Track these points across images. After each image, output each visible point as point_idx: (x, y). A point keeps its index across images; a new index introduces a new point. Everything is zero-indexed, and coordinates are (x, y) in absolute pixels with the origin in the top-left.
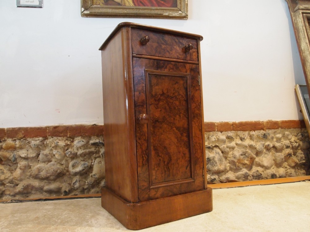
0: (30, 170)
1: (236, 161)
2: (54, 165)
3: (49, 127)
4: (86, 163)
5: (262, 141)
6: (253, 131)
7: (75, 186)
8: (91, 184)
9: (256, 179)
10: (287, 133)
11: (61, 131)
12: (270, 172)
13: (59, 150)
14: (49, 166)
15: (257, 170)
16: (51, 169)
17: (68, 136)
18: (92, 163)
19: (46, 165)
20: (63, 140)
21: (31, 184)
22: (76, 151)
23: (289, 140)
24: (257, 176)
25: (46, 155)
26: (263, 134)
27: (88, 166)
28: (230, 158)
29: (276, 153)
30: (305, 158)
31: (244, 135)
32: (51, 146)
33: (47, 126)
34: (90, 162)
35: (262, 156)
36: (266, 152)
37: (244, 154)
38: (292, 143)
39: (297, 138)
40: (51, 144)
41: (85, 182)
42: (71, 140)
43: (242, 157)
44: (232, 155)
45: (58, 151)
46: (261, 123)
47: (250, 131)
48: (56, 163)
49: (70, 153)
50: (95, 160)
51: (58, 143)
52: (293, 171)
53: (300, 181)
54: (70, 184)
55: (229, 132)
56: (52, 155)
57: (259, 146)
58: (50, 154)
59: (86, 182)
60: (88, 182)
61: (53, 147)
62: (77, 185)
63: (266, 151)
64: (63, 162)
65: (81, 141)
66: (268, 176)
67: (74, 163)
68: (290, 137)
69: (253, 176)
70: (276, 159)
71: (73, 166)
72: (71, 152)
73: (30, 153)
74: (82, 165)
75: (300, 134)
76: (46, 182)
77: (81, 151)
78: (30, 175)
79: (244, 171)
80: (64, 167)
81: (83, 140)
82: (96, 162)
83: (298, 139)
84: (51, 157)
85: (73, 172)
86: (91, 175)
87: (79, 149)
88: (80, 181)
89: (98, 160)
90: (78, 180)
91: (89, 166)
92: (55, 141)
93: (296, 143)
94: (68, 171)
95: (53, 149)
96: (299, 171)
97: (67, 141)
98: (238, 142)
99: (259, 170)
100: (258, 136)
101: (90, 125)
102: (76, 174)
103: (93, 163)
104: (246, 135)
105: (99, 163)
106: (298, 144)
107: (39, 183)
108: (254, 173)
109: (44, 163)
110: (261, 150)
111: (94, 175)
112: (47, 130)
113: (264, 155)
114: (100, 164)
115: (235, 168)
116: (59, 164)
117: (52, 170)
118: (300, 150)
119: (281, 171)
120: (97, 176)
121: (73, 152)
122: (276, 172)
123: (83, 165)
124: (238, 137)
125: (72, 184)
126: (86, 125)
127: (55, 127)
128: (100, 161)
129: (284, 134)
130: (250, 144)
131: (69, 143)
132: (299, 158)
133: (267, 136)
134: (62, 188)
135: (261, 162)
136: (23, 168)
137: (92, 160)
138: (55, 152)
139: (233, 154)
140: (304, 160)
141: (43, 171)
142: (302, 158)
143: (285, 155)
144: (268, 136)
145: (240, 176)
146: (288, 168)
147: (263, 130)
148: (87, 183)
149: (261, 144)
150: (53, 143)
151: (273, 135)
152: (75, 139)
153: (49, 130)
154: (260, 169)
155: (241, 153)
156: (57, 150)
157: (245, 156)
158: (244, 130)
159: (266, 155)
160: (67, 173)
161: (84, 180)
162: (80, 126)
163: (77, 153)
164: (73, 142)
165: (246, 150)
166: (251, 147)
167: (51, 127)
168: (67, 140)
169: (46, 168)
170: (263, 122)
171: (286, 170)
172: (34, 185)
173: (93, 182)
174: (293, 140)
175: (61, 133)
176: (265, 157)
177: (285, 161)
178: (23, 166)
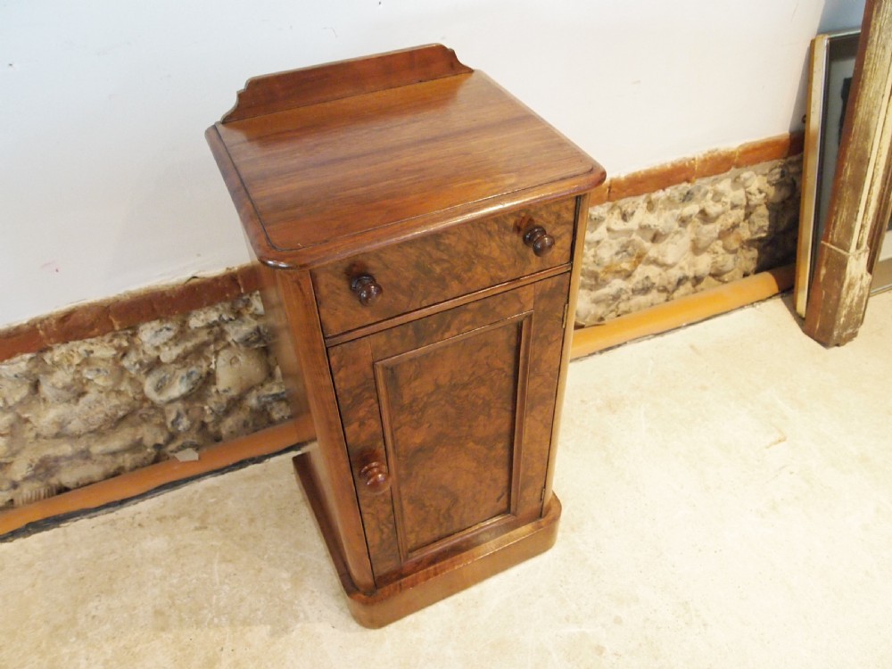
0: (29, 426)
1: (599, 270)
2: (99, 402)
3: (42, 321)
4: (193, 369)
5: (677, 208)
6: (661, 191)
7: (181, 428)
8: (222, 410)
9: (639, 293)
10: (746, 174)
11: (88, 324)
12: (675, 276)
13: (102, 365)
14: (86, 408)
15: (645, 275)
16: (97, 413)
17: (117, 328)
18: (208, 366)
19: (74, 407)
20: (103, 341)
21: (49, 456)
22: (154, 354)
23: (745, 188)
24: (643, 289)
25: (67, 388)
26: (685, 192)
27: (201, 377)
28: (585, 264)
29: (702, 226)
30: (770, 227)
31: (633, 203)
32: (70, 365)
33: (33, 320)
34: (204, 365)
35: (667, 241)
36: (680, 229)
37: (624, 248)
38: (750, 193)
39: (765, 179)
40: (68, 361)
41: (203, 409)
42: (129, 332)
43: (617, 258)
44: (592, 259)
45: (98, 370)
46: (687, 164)
47: (654, 192)
48: (103, 395)
49: (138, 366)
50: (216, 357)
51: (92, 352)
52: (730, 257)
53: (742, 307)
54: (163, 425)
55: (597, 207)
56: (84, 381)
57: (666, 221)
58: (74, 379)
59: (206, 407)
60: (210, 408)
61: (78, 365)
62: (184, 423)
63: (680, 226)
64: (125, 386)
65: (161, 330)
66: (669, 283)
67: (160, 381)
68: (748, 183)
69: (633, 291)
70: (698, 239)
71: (159, 389)
72: (141, 363)
73: (10, 390)
74: (183, 378)
75: (778, 170)
76: (90, 438)
77: (170, 349)
78: (37, 436)
79: (617, 284)
80: (131, 395)
81: (168, 325)
82: (221, 362)
83: (769, 182)
84: (81, 386)
85: (161, 401)
86: (213, 390)
87: (161, 347)
88: (187, 412)
89: (224, 355)
90: (182, 412)
91: (204, 376)
92: (78, 348)
93: (761, 192)
94: (145, 399)
95: (79, 369)
96: (744, 251)
97: (116, 342)
98: (613, 227)
99: (650, 275)
100: (669, 198)
101: (177, 285)
102: (172, 401)
103: (213, 366)
104: (639, 204)
105: (231, 363)
106: (763, 195)
107: (72, 446)
108: (638, 283)
109: (66, 405)
110: (667, 231)
111: (225, 391)
112: (38, 333)
113: (673, 238)
114: (236, 366)
115: (593, 283)
116: (113, 394)
117: (102, 416)
118: (764, 206)
119: (704, 263)
120: (234, 393)
121: (145, 361)
122: (689, 267)
123: (185, 380)
124: (617, 212)
125: (169, 425)
126: (167, 286)
127: (66, 317)
128: (235, 357)
129: (738, 177)
130: (645, 222)
131: (125, 344)
132: (755, 229)
133: (692, 194)
134: (141, 439)
135: (660, 258)
136: (7, 431)
137: (207, 359)
138: (88, 374)
139: (595, 256)
140: (765, 231)
141: (74, 422)
142: (761, 228)
143: (723, 228)
144: (695, 193)
145: (603, 298)
146: (720, 253)
147: (688, 181)
148: (208, 412)
149: (673, 215)
150: (75, 355)
151: (709, 188)
152: (141, 328)
153: (46, 330)
154: (653, 272)
155: (617, 248)
156: (94, 367)
157: (624, 253)
158: (637, 193)
159: (678, 237)
160: (146, 405)
161: (198, 405)
162: (146, 295)
163: (158, 357)
164: (134, 335)
165: (630, 236)
166: (643, 228)
167: (47, 318)
168: (115, 336)
169: (79, 415)
170: (694, 159)
171: (714, 258)
172: (60, 454)
173: (225, 405)
174: (753, 189)
175: (92, 327)
176: (672, 243)
177: (719, 238)
178: (7, 428)
